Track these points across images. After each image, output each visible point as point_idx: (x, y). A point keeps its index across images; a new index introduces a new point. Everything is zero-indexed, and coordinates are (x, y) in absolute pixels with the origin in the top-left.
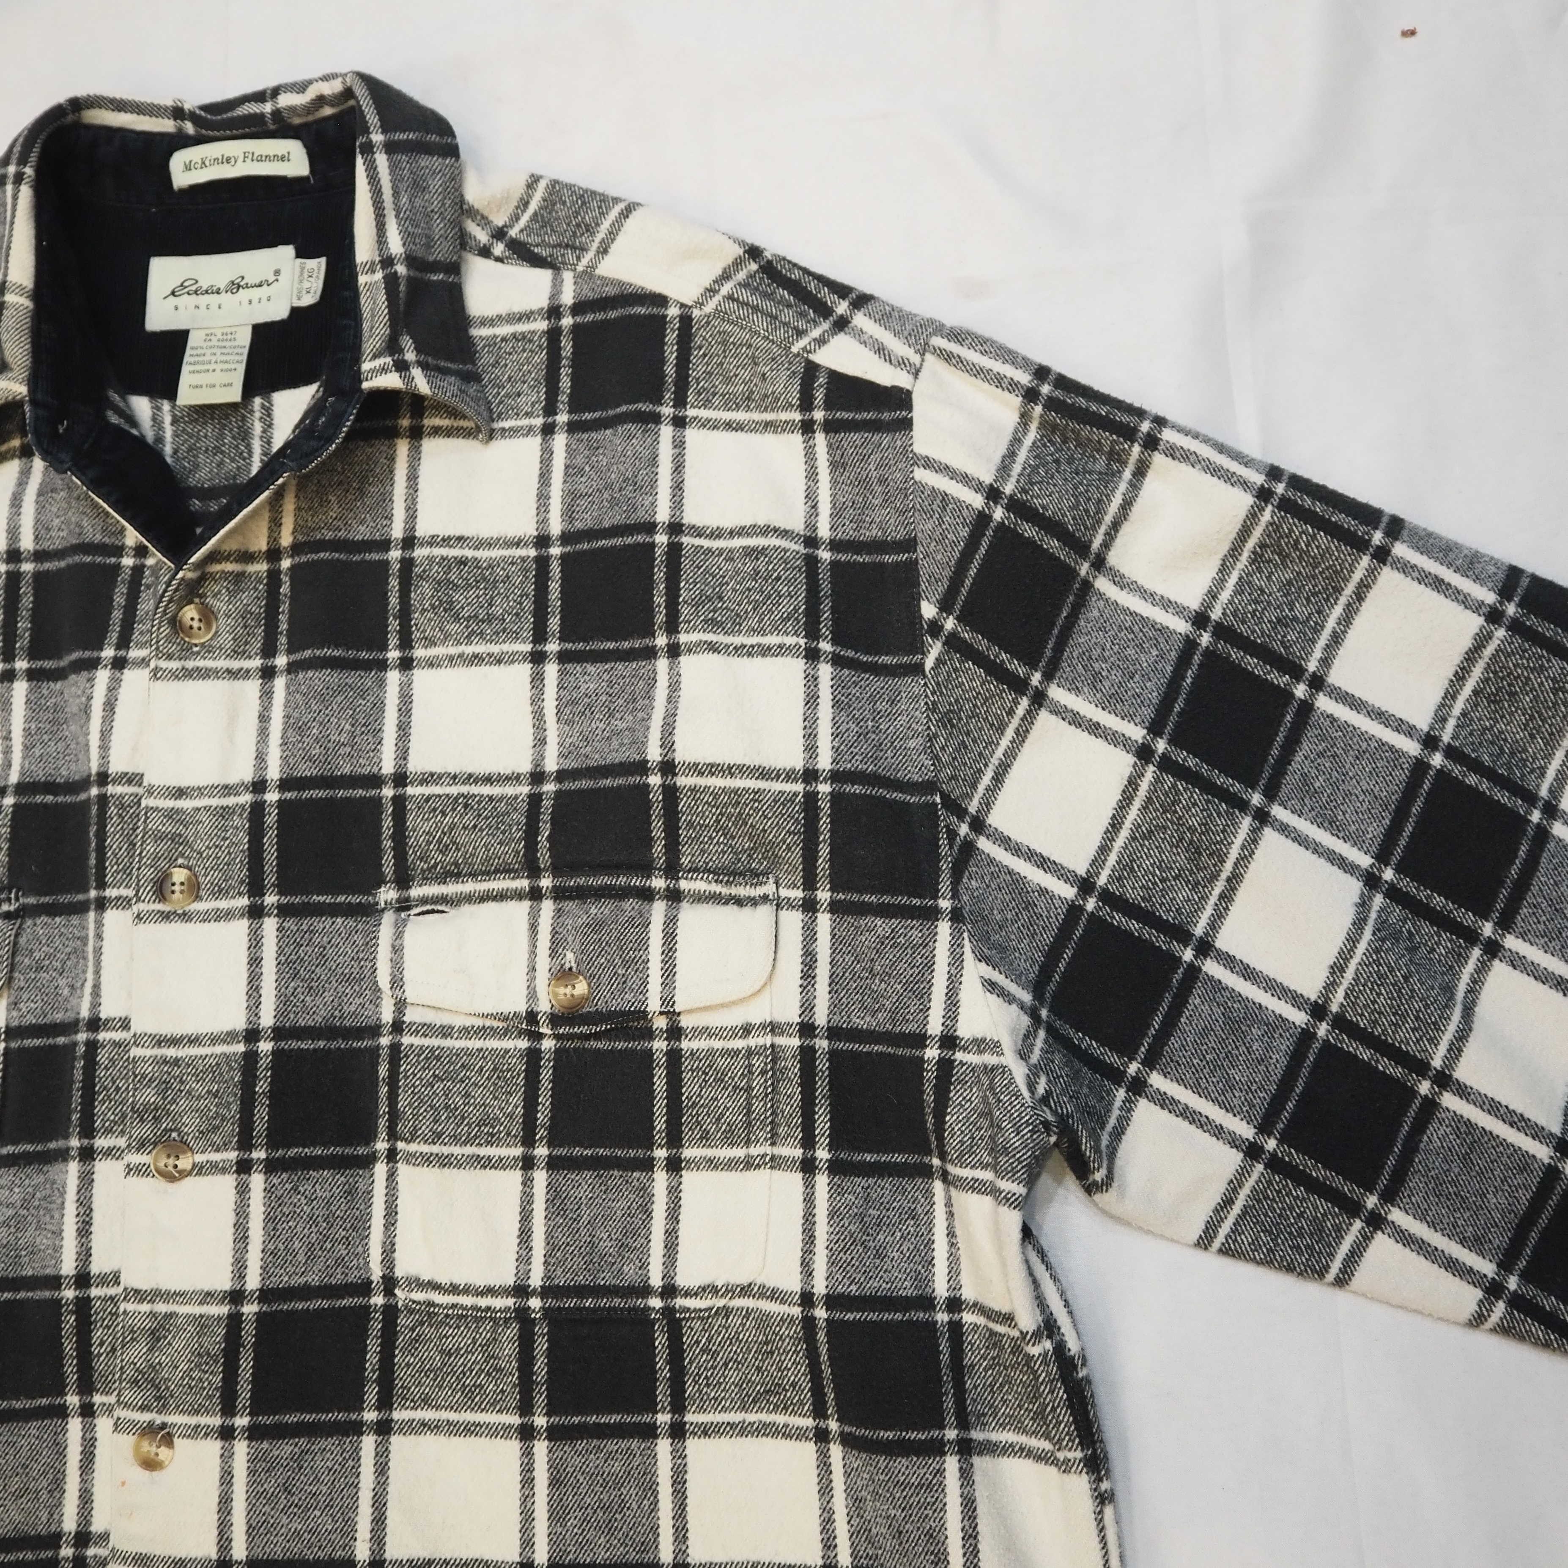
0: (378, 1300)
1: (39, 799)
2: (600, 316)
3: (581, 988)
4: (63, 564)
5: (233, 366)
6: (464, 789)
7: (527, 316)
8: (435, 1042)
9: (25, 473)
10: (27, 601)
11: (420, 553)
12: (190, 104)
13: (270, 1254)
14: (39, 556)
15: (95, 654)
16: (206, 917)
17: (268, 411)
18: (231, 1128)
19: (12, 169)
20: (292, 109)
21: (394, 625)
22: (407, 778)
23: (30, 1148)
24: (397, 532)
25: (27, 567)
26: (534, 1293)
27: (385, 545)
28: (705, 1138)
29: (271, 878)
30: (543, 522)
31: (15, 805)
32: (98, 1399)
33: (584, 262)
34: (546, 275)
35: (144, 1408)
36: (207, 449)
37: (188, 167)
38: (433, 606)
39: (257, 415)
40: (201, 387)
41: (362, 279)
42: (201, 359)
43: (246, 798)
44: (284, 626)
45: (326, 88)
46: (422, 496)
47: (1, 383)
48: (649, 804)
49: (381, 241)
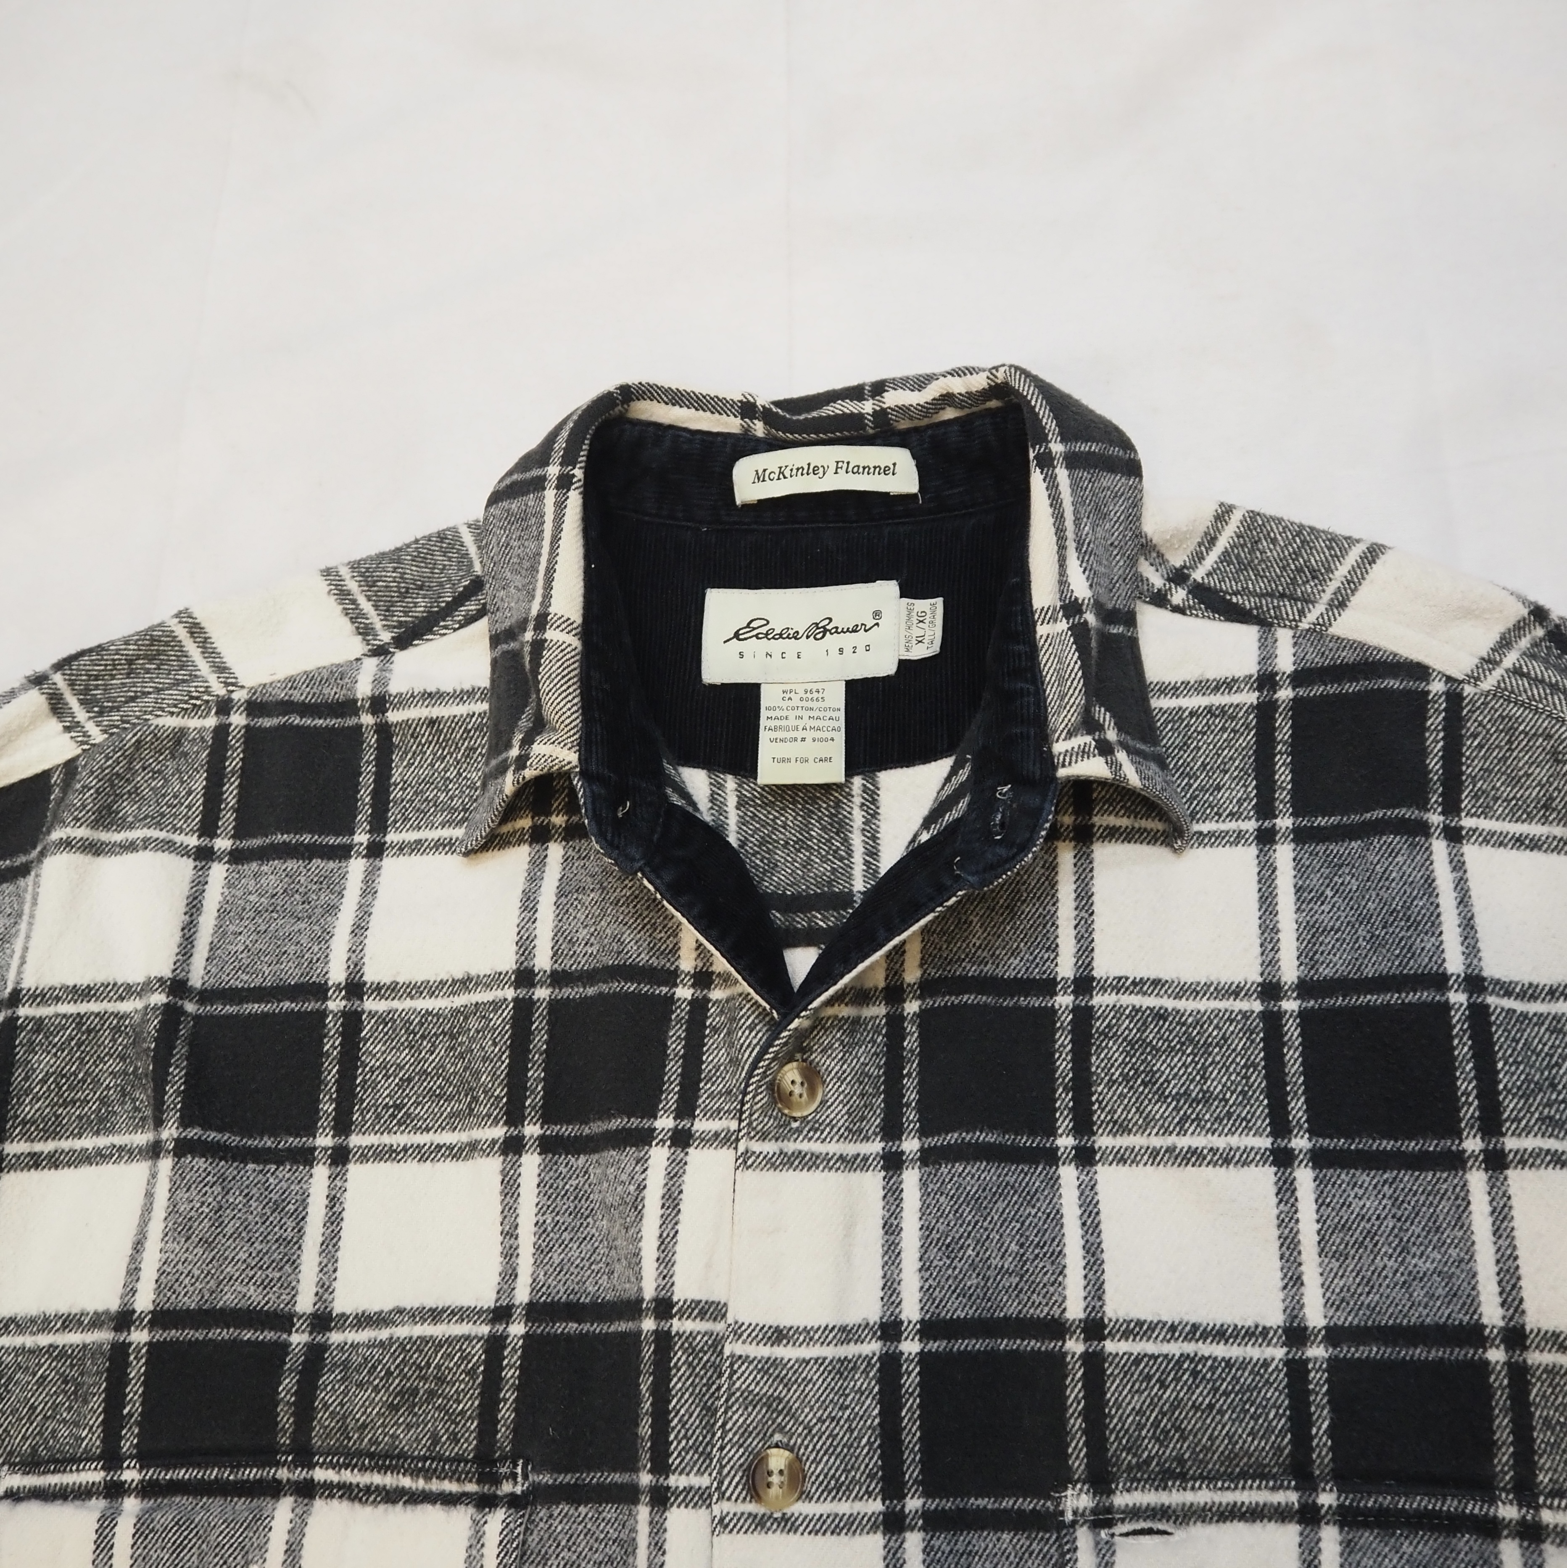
1: (559, 1328)
2: (1332, 689)
4: (591, 991)
5: (829, 735)
6: (1189, 1348)
7: (1228, 685)
9: (538, 865)
10: (540, 1041)
11: (1100, 1000)
12: (763, 400)
14: (558, 978)
15: (646, 1123)
16: (819, 1526)
17: (872, 798)
19: (553, 470)
20: (904, 410)
21: (1064, 1099)
22: (1105, 1327)
24: (1066, 968)
25: (542, 993)
27: (1049, 986)
29: (912, 1472)
30: (1270, 962)
31: (526, 1337)
33: (1312, 617)
34: (1249, 634)
36: (787, 843)
37: (760, 477)
38: (1125, 1077)
39: (858, 800)
40: (789, 760)
41: (1042, 630)
42: (784, 723)
43: (873, 1347)
44: (911, 1096)
45: (958, 386)
46: (1100, 922)
47: (539, 748)
48: (1487, 1392)
49: (1063, 581)
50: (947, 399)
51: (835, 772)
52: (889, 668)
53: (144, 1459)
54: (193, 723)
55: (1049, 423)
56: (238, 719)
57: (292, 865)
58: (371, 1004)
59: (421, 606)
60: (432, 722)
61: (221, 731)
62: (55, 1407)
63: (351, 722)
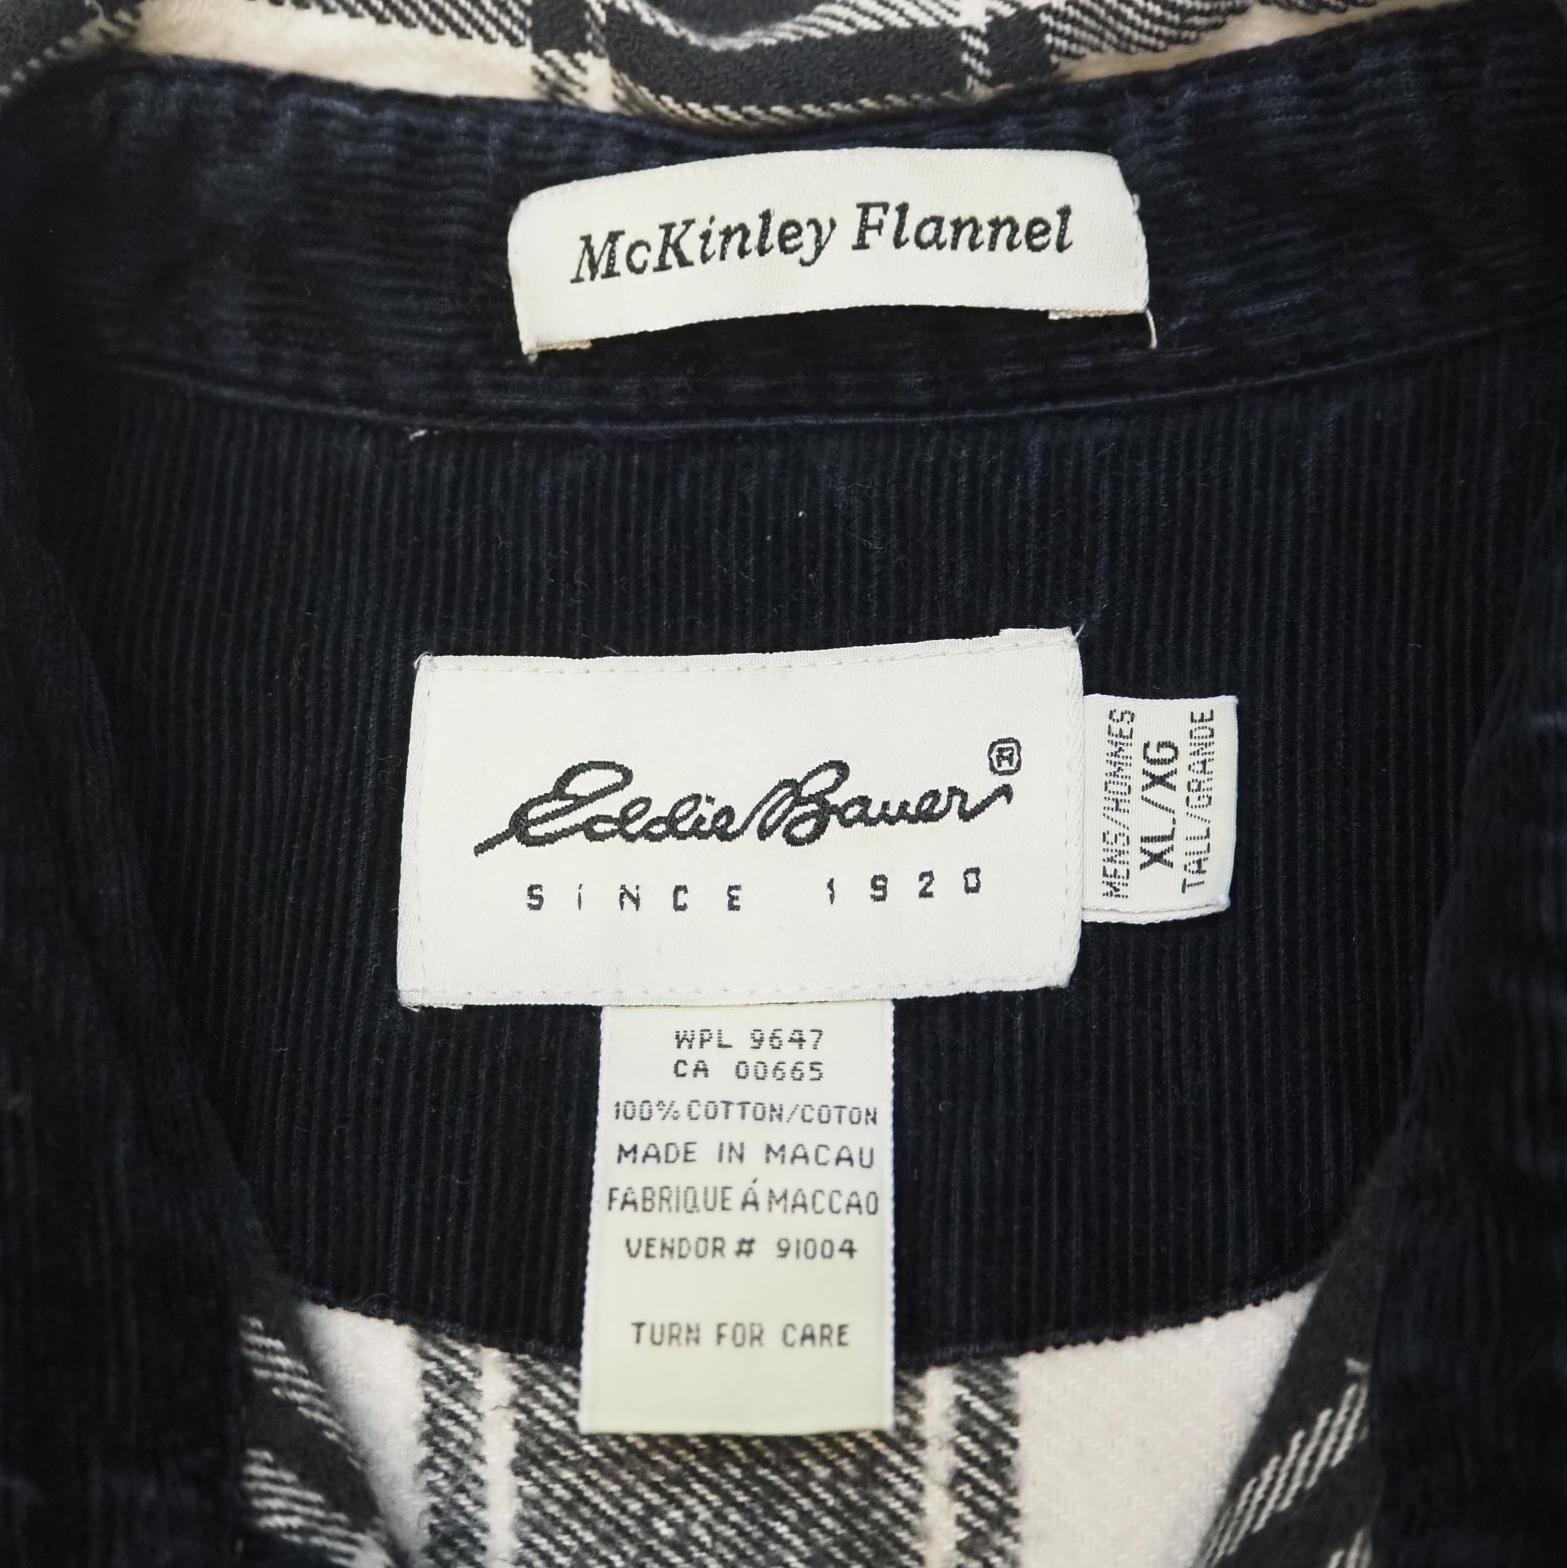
5: (837, 1228)
17: (989, 1452)
39: (941, 1472)
40: (693, 1334)
42: (676, 1175)
51: (857, 1392)
52: (1049, 959)
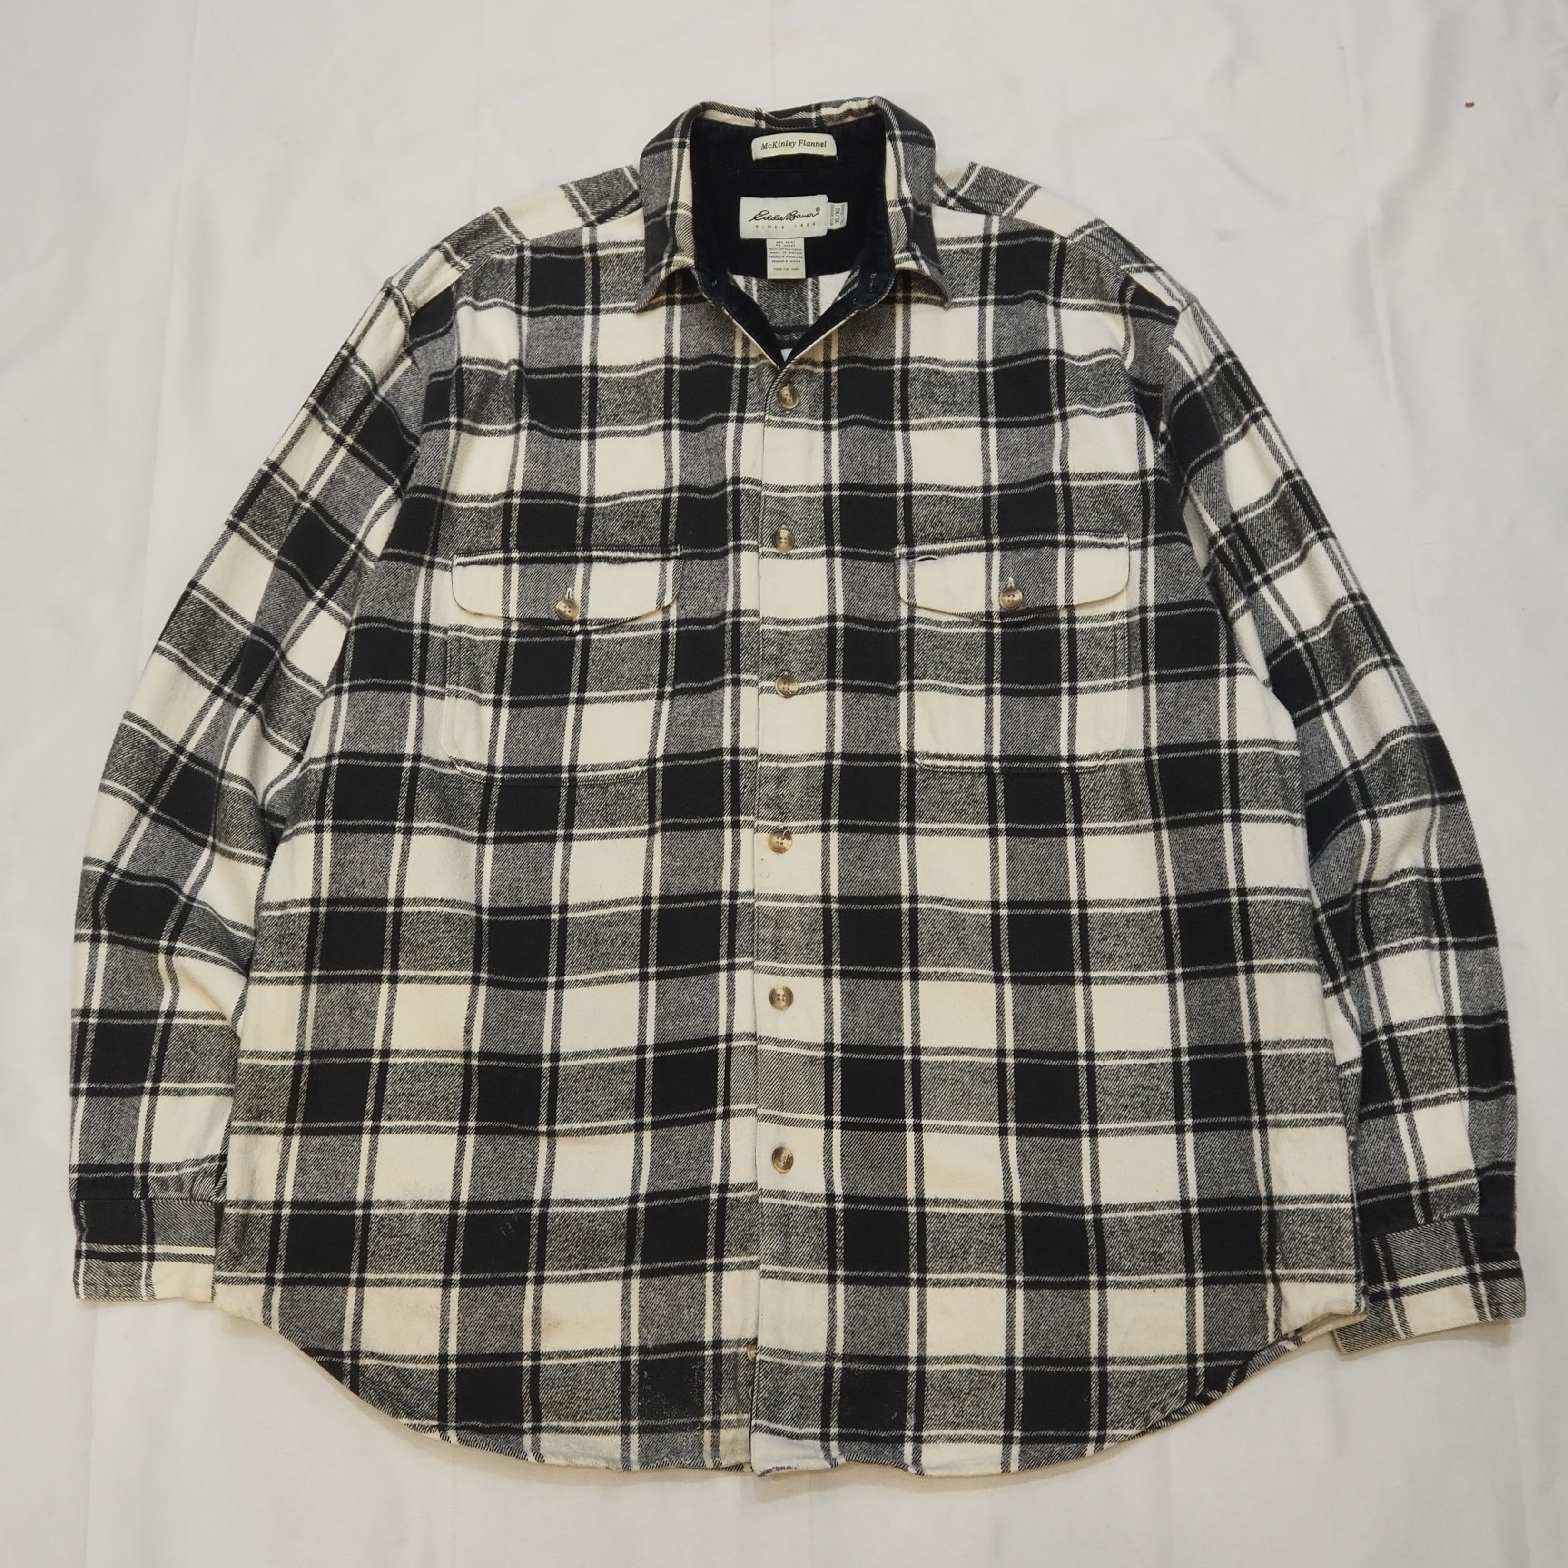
0: (905, 765)
1: (692, 495)
2: (1014, 242)
3: (1018, 596)
4: (698, 366)
5: (797, 259)
6: (946, 493)
7: (970, 240)
8: (933, 628)
9: (670, 316)
10: (676, 386)
11: (912, 366)
12: (765, 111)
13: (846, 735)
14: (683, 361)
15: (725, 414)
16: (800, 557)
17: (816, 287)
18: (822, 667)
19: (676, 140)
20: (830, 117)
21: (897, 406)
22: (912, 486)
23: (695, 685)
24: (898, 354)
25: (676, 367)
26: (995, 759)
27: (892, 362)
28: (1090, 676)
29: (837, 537)
30: (982, 353)
31: (679, 498)
32: (742, 818)
33: (1007, 211)
34: (981, 218)
35: (774, 819)
36: (780, 306)
37: (764, 147)
38: (922, 395)
39: (810, 288)
40: (780, 269)
41: (890, 210)
42: (777, 254)
43: (821, 494)
44: (835, 403)
45: (854, 106)
46: (913, 335)
47: (677, 258)
48: (1055, 495)
49: (899, 190)
50: (850, 112)
51: (801, 274)
52: (824, 233)
53: (520, 549)
54: (507, 257)
55: (895, 122)
56: (527, 253)
57: (558, 317)
58: (601, 375)
59: (609, 204)
60: (618, 256)
61: (521, 259)
62: (478, 532)
63: (579, 257)
